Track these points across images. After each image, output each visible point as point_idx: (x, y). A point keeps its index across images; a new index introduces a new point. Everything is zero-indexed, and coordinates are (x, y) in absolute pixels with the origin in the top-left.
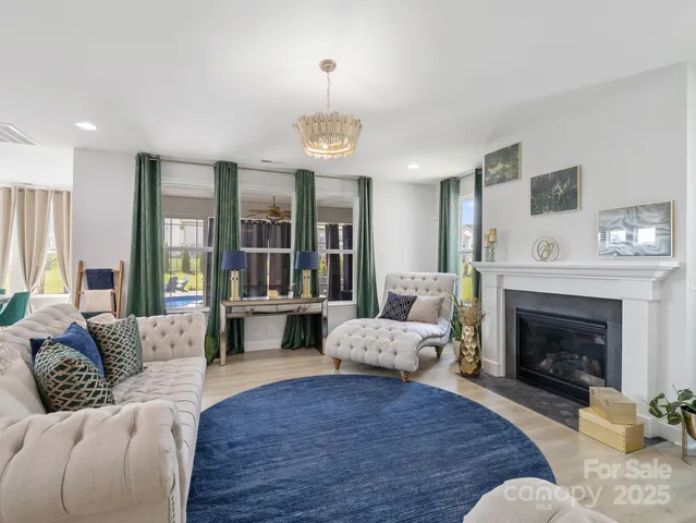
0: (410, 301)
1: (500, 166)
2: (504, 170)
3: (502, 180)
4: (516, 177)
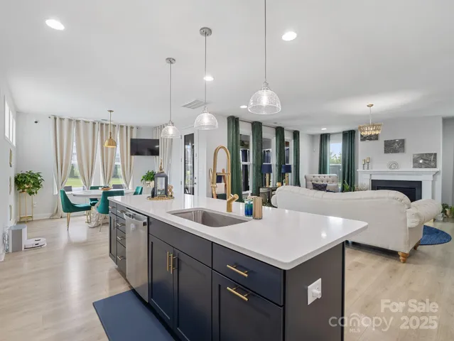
0: (325, 186)
3: (371, 139)
4: (377, 139)
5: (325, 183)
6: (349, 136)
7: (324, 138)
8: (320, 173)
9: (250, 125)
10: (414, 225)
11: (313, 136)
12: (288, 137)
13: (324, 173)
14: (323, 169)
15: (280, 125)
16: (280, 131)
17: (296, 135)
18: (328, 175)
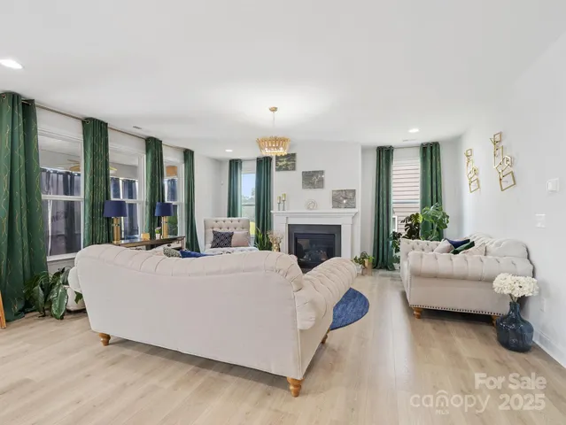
0: (231, 235)
1: (285, 163)
2: (287, 165)
3: (287, 169)
4: (294, 169)
5: (230, 231)
6: (264, 164)
7: (235, 165)
8: (229, 216)
9: (80, 123)
10: (308, 325)
11: (218, 162)
12: (171, 158)
13: (234, 216)
14: (233, 211)
15: (154, 136)
16: (153, 146)
17: (188, 155)
18: (239, 218)
